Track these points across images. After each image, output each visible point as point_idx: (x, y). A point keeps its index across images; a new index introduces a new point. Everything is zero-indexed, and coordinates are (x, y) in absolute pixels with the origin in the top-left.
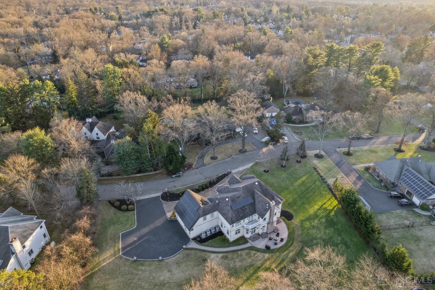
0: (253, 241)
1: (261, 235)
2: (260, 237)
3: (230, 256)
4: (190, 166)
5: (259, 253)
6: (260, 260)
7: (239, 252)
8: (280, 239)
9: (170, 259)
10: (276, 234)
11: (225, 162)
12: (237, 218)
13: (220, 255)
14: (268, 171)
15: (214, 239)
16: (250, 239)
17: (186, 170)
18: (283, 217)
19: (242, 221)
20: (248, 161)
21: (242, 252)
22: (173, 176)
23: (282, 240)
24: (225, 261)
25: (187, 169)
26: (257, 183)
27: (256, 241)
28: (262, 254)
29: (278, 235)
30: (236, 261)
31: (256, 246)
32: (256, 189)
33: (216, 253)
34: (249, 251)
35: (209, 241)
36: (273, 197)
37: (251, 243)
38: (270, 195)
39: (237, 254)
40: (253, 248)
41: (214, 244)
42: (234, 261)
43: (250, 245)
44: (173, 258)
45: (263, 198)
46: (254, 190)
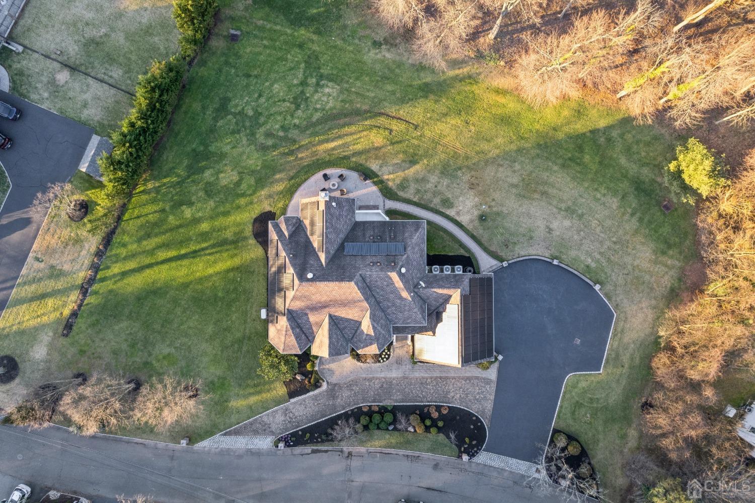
3: (437, 201)
5: (385, 177)
7: (415, 199)
13: (451, 213)
21: (412, 197)
24: (450, 196)
28: (380, 173)
30: (433, 186)
31: (379, 194)
32: (322, 265)
33: (456, 220)
34: (398, 193)
35: (453, 254)
36: (291, 236)
37: (384, 205)
38: (297, 243)
39: (422, 197)
40: (387, 193)
41: (449, 241)
42: (436, 187)
43: (388, 202)
44: (534, 253)
45: (326, 229)
46: (327, 264)
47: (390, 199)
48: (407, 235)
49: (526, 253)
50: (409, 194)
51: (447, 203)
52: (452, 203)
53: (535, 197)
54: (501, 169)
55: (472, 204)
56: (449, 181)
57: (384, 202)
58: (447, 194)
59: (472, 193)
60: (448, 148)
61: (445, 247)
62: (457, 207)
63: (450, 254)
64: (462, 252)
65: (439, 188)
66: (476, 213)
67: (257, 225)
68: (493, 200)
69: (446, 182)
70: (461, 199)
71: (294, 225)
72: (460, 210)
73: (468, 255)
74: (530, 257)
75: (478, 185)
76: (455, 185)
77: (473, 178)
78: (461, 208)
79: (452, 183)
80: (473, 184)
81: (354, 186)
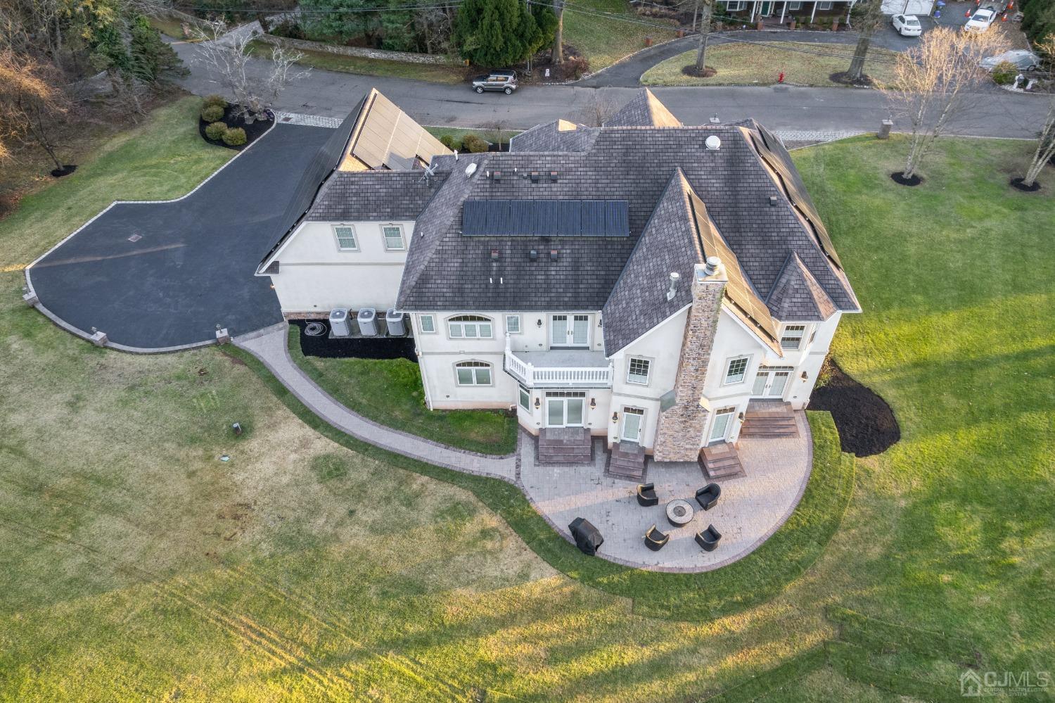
0: (543, 459)
1: (608, 452)
2: (600, 458)
3: (360, 472)
4: (573, 72)
5: (513, 542)
6: (482, 584)
7: (420, 480)
8: (701, 528)
9: (128, 358)
10: (704, 484)
11: (733, 95)
12: (460, 291)
13: (323, 445)
14: (915, 181)
15: (369, 362)
16: (535, 439)
17: (544, 79)
18: (825, 417)
19: (498, 319)
20: (848, 116)
21: (432, 486)
22: (476, 83)
23: (709, 539)
24: (316, 487)
25: (553, 78)
26: (714, 142)
27: (557, 470)
28: (529, 555)
29: (708, 497)
30: (359, 514)
31: (531, 494)
32: (686, 175)
33: (315, 427)
34: (473, 498)
35: (346, 359)
36: (787, 259)
37: (518, 466)
38: (765, 242)
39: (401, 483)
40: (509, 498)
41: (348, 383)
42: (352, 513)
43: (505, 474)
44: (143, 359)
45: (688, 231)
46: (672, 174)
47: (501, 482)
48: (455, 264)
49: (161, 358)
50: (438, 493)
51: (329, 470)
52: (313, 468)
53: (65, 481)
54: (129, 558)
55: (258, 465)
56: (305, 527)
57: (518, 474)
58: (325, 491)
59: (248, 494)
60: (281, 636)
61: (362, 373)
62: (303, 460)
63: (353, 359)
64: (319, 363)
65: (341, 510)
66: (253, 445)
67: (886, 425)
68: (191, 474)
69: (318, 526)
70: (285, 480)
71: (784, 290)
72: (295, 451)
73: (308, 357)
74: (156, 350)
75: (220, 517)
76: (291, 516)
77: (228, 534)
78: (293, 456)
79: (298, 520)
80: (236, 517)
81: (612, 520)
